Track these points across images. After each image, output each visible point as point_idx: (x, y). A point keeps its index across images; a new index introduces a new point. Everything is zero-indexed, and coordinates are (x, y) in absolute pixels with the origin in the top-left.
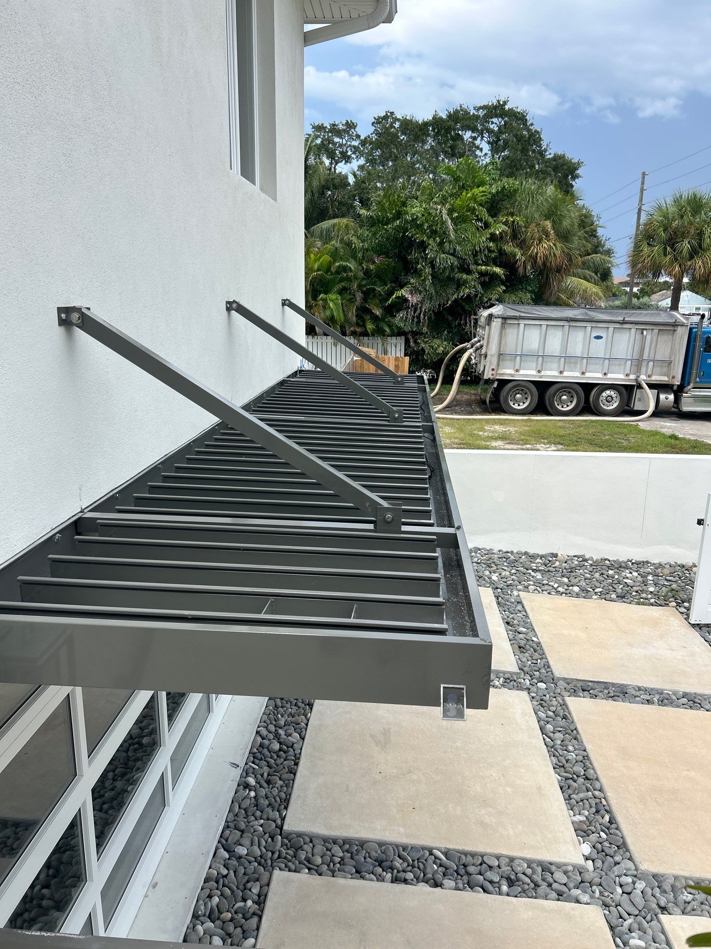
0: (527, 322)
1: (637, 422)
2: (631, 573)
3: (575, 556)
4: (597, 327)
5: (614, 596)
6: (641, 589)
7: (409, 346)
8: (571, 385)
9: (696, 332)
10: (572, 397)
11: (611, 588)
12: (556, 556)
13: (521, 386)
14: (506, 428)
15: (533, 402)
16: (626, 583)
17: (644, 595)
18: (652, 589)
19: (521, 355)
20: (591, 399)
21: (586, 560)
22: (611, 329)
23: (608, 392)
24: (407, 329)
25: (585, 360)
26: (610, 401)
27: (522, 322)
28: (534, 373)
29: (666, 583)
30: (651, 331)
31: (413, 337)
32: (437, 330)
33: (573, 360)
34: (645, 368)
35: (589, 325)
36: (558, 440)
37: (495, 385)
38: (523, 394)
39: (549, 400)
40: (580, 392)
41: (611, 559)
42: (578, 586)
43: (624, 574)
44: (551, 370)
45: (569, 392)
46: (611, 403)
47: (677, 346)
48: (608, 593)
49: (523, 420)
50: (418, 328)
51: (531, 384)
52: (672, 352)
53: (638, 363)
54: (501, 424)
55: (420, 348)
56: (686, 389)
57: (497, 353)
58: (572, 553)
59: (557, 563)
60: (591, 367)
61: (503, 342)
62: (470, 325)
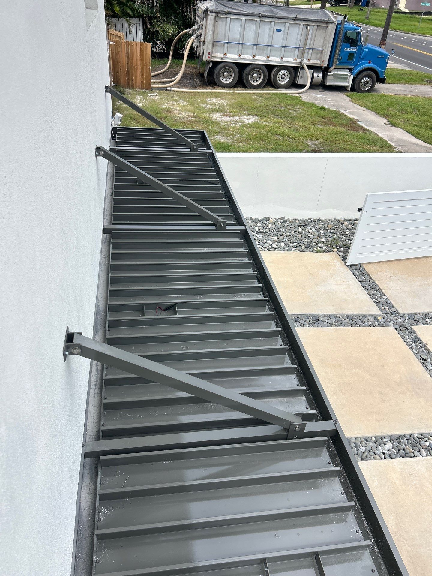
0: (232, 16)
1: (299, 94)
2: (311, 229)
3: (279, 219)
4: (278, 22)
5: (303, 247)
6: (318, 241)
7: (146, 27)
8: (260, 66)
9: (340, 28)
10: (260, 74)
11: (301, 241)
12: (268, 219)
13: (227, 66)
14: (220, 101)
15: (236, 78)
16: (309, 237)
17: (319, 245)
18: (323, 240)
19: (228, 43)
20: (272, 76)
21: (285, 221)
22: (287, 25)
23: (283, 71)
24: (145, 13)
25: (269, 48)
26: (284, 77)
27: (229, 17)
28: (236, 56)
29: (331, 235)
30: (312, 26)
31: (149, 20)
32: (166, 15)
33: (262, 47)
34: (307, 54)
35: (273, 20)
36: (254, 111)
37: (211, 66)
38: (229, 72)
39: (246, 77)
40: (265, 71)
41: (299, 219)
42: (283, 242)
43: (307, 230)
44: (247, 54)
45: (259, 71)
46: (284, 79)
47: (327, 39)
48: (300, 246)
49: (230, 93)
50: (152, 13)
51: (234, 65)
52: (324, 42)
53: (303, 51)
54: (217, 97)
55: (155, 30)
56: (330, 70)
57: (212, 41)
58: (277, 217)
59: (270, 226)
60: (273, 53)
61: (216, 32)
62: (190, 12)
